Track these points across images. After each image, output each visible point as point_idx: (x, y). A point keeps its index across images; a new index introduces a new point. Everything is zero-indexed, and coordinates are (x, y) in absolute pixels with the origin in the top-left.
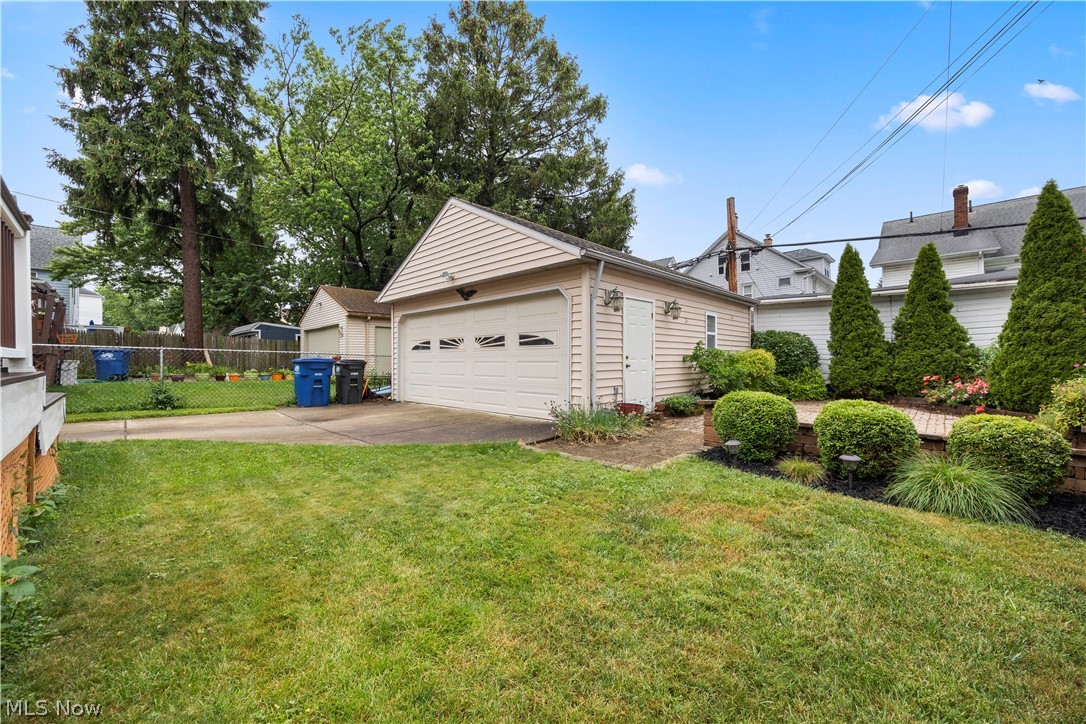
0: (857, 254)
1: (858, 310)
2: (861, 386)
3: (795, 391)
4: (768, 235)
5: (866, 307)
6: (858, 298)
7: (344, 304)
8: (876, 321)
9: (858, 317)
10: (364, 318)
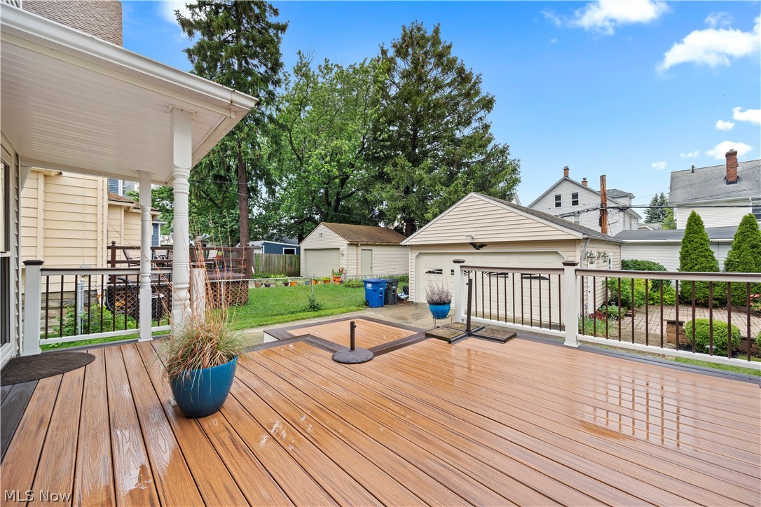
0: (699, 217)
1: (702, 252)
2: (704, 298)
3: (658, 299)
4: (584, 179)
5: (707, 250)
6: (702, 244)
7: (344, 236)
8: (713, 259)
9: (702, 256)
10: (357, 245)
